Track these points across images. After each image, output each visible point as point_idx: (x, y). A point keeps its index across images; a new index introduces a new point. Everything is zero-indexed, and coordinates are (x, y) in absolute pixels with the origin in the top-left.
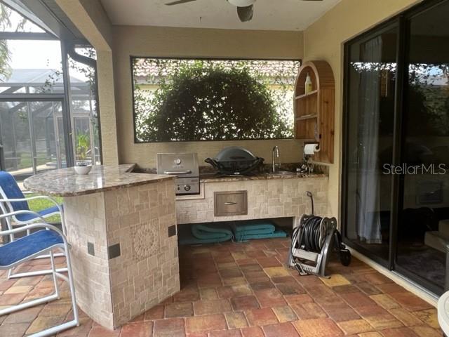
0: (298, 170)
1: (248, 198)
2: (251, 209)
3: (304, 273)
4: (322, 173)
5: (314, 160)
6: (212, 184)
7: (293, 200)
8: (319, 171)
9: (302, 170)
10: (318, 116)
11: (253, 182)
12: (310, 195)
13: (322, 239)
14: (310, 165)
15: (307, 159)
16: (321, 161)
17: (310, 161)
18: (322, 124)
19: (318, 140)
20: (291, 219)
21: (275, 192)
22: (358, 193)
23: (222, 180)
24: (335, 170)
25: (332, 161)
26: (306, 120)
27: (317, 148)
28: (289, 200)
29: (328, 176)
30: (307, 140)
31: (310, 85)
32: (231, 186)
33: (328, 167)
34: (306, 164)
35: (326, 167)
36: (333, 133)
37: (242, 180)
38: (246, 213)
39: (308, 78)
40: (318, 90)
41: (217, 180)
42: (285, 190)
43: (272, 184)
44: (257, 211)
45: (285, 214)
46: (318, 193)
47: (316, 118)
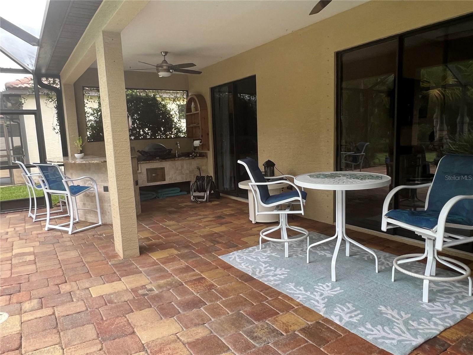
0: (190, 156)
1: (166, 171)
2: (167, 178)
3: (199, 202)
4: (204, 156)
5: (199, 149)
6: (145, 164)
7: (190, 171)
8: (203, 156)
9: (193, 155)
10: (200, 125)
11: (168, 162)
12: (199, 169)
13: (206, 186)
14: (197, 153)
15: (195, 150)
16: (203, 150)
17: (197, 150)
18: (202, 129)
19: (201, 138)
20: (189, 183)
21: (180, 168)
22: (222, 166)
23: (151, 161)
24: (210, 154)
25: (209, 150)
26: (193, 127)
27: (201, 142)
28: (188, 172)
29: (207, 158)
30: (195, 139)
31: (194, 107)
32: (156, 165)
33: (207, 153)
34: (195, 153)
35: (206, 153)
36: (208, 134)
37: (162, 161)
38: (165, 180)
39: (193, 103)
40: (199, 112)
41: (148, 162)
42: (185, 166)
43: (178, 163)
44: (171, 179)
45: (186, 179)
46: (202, 167)
47: (199, 126)
